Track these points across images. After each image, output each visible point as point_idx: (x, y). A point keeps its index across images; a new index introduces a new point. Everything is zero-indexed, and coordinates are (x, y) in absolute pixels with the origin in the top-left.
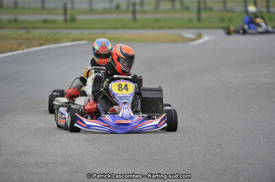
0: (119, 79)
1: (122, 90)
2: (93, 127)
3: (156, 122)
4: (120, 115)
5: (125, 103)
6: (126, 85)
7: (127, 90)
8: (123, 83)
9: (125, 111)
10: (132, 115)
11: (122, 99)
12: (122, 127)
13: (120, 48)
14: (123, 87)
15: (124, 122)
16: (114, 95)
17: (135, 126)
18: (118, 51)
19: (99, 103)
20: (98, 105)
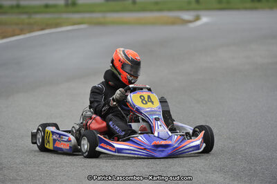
2: (125, 151)
4: (156, 134)
5: (157, 119)
6: (149, 97)
7: (152, 103)
8: (145, 94)
10: (170, 134)
11: (152, 115)
12: (161, 149)
13: (123, 51)
14: (146, 99)
15: (163, 143)
16: (138, 110)
17: (176, 147)
18: (121, 56)
19: (111, 120)
20: (110, 123)
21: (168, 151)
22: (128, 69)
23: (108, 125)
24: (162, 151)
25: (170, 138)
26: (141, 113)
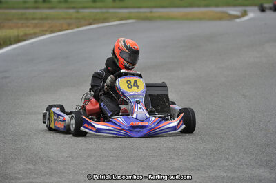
0: (126, 74)
1: (132, 87)
3: (174, 123)
4: (134, 116)
5: (138, 102)
6: (135, 82)
7: (138, 87)
8: (132, 79)
9: (140, 112)
10: (148, 116)
11: (134, 98)
12: (137, 129)
13: (124, 41)
14: (132, 84)
15: (140, 124)
16: (123, 94)
17: (152, 128)
18: (121, 44)
19: (102, 101)
20: (102, 104)
21: (145, 131)
22: (126, 56)
23: (100, 105)
24: (139, 131)
25: (147, 119)
26: (125, 96)
